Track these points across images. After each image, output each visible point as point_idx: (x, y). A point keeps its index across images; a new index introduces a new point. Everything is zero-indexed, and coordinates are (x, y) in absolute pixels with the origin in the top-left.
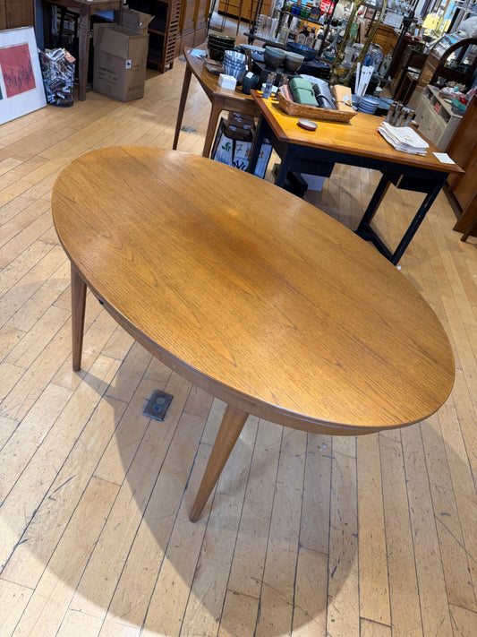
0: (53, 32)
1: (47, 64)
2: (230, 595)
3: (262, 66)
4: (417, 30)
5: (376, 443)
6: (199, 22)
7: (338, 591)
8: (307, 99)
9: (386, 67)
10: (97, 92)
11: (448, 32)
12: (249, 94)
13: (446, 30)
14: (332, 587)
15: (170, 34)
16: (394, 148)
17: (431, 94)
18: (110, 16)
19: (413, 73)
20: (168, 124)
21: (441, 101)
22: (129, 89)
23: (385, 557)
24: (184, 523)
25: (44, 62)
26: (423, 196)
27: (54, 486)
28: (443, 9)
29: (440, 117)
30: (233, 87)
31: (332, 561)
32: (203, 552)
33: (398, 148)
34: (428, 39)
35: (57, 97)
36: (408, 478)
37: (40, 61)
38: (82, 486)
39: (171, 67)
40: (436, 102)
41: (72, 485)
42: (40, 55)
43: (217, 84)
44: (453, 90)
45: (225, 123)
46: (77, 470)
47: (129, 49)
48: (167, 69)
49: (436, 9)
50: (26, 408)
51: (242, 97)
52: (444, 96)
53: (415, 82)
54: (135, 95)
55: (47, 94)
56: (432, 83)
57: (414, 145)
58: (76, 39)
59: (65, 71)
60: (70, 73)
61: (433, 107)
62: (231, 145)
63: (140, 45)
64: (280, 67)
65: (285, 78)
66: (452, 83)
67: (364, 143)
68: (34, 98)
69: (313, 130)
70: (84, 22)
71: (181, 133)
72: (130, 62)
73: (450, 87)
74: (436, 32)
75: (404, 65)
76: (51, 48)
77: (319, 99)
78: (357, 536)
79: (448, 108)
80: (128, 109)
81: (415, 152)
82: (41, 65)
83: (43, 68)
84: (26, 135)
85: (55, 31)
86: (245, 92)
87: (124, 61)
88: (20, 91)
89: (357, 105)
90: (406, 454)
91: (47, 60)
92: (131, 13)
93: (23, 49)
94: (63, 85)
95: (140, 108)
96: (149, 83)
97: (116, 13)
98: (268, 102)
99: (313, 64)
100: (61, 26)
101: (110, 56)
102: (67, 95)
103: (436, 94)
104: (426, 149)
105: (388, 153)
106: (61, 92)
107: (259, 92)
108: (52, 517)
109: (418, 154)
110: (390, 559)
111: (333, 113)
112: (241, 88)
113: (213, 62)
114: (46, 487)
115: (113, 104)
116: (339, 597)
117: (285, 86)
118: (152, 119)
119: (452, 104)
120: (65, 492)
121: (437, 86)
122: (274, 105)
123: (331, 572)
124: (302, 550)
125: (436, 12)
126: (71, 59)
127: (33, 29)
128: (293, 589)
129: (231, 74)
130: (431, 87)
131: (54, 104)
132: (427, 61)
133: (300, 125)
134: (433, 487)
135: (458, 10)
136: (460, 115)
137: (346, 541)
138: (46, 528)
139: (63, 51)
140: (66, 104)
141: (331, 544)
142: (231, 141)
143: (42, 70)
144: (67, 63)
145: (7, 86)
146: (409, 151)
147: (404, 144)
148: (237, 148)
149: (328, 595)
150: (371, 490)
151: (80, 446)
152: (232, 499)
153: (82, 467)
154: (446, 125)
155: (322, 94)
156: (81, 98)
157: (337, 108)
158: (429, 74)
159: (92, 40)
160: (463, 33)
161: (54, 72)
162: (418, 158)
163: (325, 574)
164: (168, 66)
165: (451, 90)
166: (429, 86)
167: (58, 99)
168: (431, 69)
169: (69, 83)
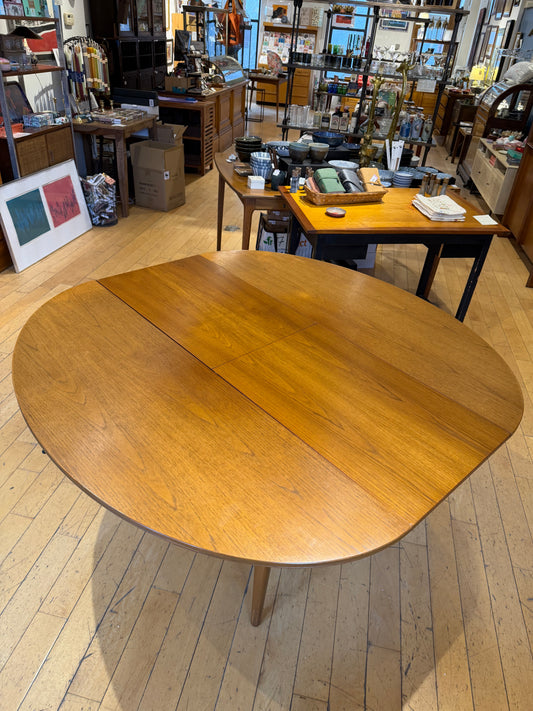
0: (94, 157)
1: (89, 190)
2: (297, 700)
3: (289, 162)
4: (465, 83)
5: (449, 529)
6: (235, 119)
7: (414, 689)
8: (333, 186)
9: (427, 132)
10: (140, 206)
11: (497, 80)
12: (277, 190)
13: (494, 79)
14: (407, 685)
15: (205, 138)
16: (429, 219)
17: (485, 148)
18: (145, 134)
19: (466, 127)
20: (211, 226)
21: (496, 153)
22: (171, 199)
23: (464, 651)
24: (245, 628)
25: (86, 188)
26: (471, 261)
27: (115, 600)
28: (489, 58)
29: (497, 170)
30: (262, 187)
31: (404, 658)
32: (266, 655)
33: (433, 218)
34: (478, 91)
35: (101, 218)
36: (487, 563)
37: (83, 188)
38: (142, 596)
39: (211, 168)
40: (490, 155)
41: (132, 596)
42: (82, 183)
43: (246, 186)
44: (509, 140)
45: (265, 218)
46: (136, 582)
47: (166, 162)
48: (207, 171)
49: (482, 58)
50: (86, 525)
51: (272, 195)
52: (499, 148)
53: (469, 138)
54: (177, 203)
55: (91, 217)
56: (484, 137)
57: (450, 213)
58: (115, 161)
59: (107, 193)
60: (111, 194)
61: (488, 160)
62: (272, 239)
63: (176, 156)
64: (307, 158)
65: (310, 171)
66: (507, 132)
67: (398, 220)
68: (80, 223)
69: (343, 216)
70: (121, 145)
71: (223, 233)
72: (168, 173)
73: (504, 137)
74: (484, 83)
75: (456, 121)
76: (92, 173)
77: (346, 185)
78: (432, 629)
79: (503, 160)
80: (171, 217)
81: (453, 219)
82: (84, 192)
83: (86, 194)
84: (74, 260)
85: (96, 155)
86: (274, 189)
87: (161, 173)
88: (66, 218)
89: (391, 181)
90: (484, 537)
91: (89, 186)
92: (165, 127)
93: (67, 180)
94: (106, 206)
95: (182, 215)
96: (189, 189)
97: (150, 131)
98: (296, 196)
99: (341, 149)
100: (101, 149)
101: (148, 172)
102: (110, 215)
103: (490, 147)
104: (464, 215)
105: (425, 225)
106: (105, 213)
107: (287, 187)
108: (114, 630)
109: (456, 221)
110: (471, 653)
111: (361, 196)
112: (270, 185)
113: (243, 165)
114: (107, 601)
115: (157, 215)
116: (415, 697)
117: (310, 179)
118: (194, 224)
119: (507, 155)
120: (125, 605)
121: (490, 138)
122: (301, 198)
123: (404, 669)
124: (372, 648)
125: (482, 62)
126: (110, 180)
127: (73, 162)
128: (363, 691)
129: (260, 175)
130: (484, 141)
131: (100, 225)
132: (478, 115)
133: (328, 214)
134: (516, 571)
135: (503, 59)
136: (516, 164)
137: (419, 638)
138: (109, 641)
139: (103, 175)
140: (110, 223)
141: (403, 640)
142: (272, 235)
143: (85, 196)
144: (107, 185)
145: (53, 217)
146: (446, 219)
147: (439, 214)
148: (279, 240)
149: (402, 695)
150: (446, 579)
151: (138, 556)
152: (295, 600)
153: (141, 579)
154: (503, 177)
155: (348, 179)
156: (125, 215)
157: (365, 190)
158: (481, 126)
159: (129, 159)
160: (510, 81)
161: (96, 196)
162: (457, 225)
163: (398, 672)
164: (208, 167)
165: (506, 140)
166: (482, 139)
167: (102, 220)
168: (482, 122)
169: (112, 203)
